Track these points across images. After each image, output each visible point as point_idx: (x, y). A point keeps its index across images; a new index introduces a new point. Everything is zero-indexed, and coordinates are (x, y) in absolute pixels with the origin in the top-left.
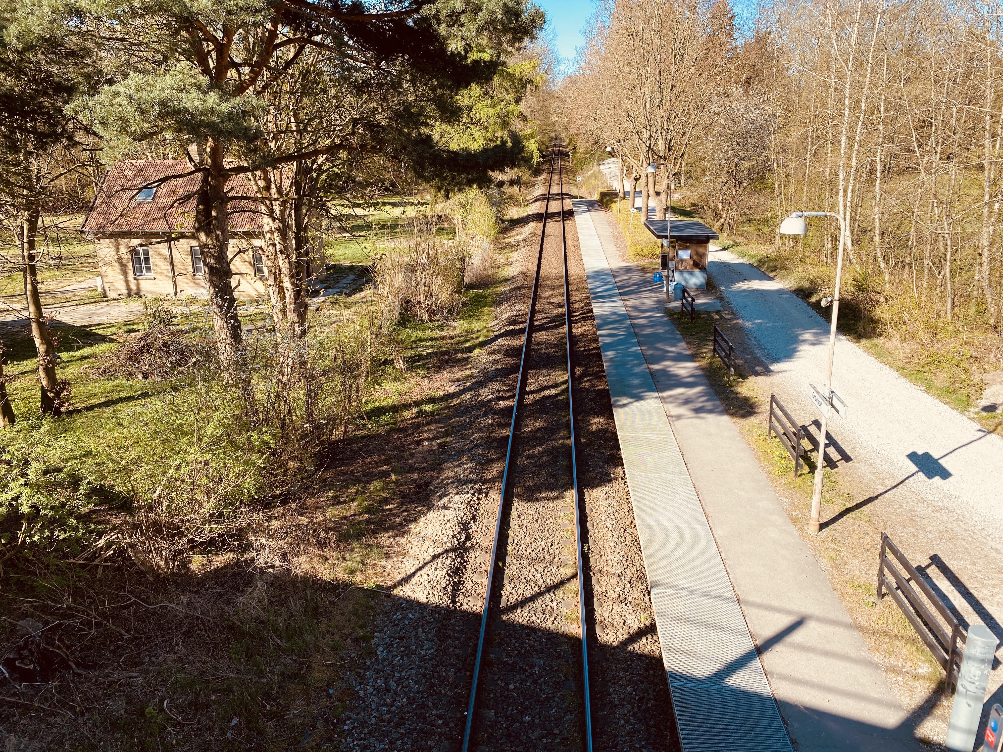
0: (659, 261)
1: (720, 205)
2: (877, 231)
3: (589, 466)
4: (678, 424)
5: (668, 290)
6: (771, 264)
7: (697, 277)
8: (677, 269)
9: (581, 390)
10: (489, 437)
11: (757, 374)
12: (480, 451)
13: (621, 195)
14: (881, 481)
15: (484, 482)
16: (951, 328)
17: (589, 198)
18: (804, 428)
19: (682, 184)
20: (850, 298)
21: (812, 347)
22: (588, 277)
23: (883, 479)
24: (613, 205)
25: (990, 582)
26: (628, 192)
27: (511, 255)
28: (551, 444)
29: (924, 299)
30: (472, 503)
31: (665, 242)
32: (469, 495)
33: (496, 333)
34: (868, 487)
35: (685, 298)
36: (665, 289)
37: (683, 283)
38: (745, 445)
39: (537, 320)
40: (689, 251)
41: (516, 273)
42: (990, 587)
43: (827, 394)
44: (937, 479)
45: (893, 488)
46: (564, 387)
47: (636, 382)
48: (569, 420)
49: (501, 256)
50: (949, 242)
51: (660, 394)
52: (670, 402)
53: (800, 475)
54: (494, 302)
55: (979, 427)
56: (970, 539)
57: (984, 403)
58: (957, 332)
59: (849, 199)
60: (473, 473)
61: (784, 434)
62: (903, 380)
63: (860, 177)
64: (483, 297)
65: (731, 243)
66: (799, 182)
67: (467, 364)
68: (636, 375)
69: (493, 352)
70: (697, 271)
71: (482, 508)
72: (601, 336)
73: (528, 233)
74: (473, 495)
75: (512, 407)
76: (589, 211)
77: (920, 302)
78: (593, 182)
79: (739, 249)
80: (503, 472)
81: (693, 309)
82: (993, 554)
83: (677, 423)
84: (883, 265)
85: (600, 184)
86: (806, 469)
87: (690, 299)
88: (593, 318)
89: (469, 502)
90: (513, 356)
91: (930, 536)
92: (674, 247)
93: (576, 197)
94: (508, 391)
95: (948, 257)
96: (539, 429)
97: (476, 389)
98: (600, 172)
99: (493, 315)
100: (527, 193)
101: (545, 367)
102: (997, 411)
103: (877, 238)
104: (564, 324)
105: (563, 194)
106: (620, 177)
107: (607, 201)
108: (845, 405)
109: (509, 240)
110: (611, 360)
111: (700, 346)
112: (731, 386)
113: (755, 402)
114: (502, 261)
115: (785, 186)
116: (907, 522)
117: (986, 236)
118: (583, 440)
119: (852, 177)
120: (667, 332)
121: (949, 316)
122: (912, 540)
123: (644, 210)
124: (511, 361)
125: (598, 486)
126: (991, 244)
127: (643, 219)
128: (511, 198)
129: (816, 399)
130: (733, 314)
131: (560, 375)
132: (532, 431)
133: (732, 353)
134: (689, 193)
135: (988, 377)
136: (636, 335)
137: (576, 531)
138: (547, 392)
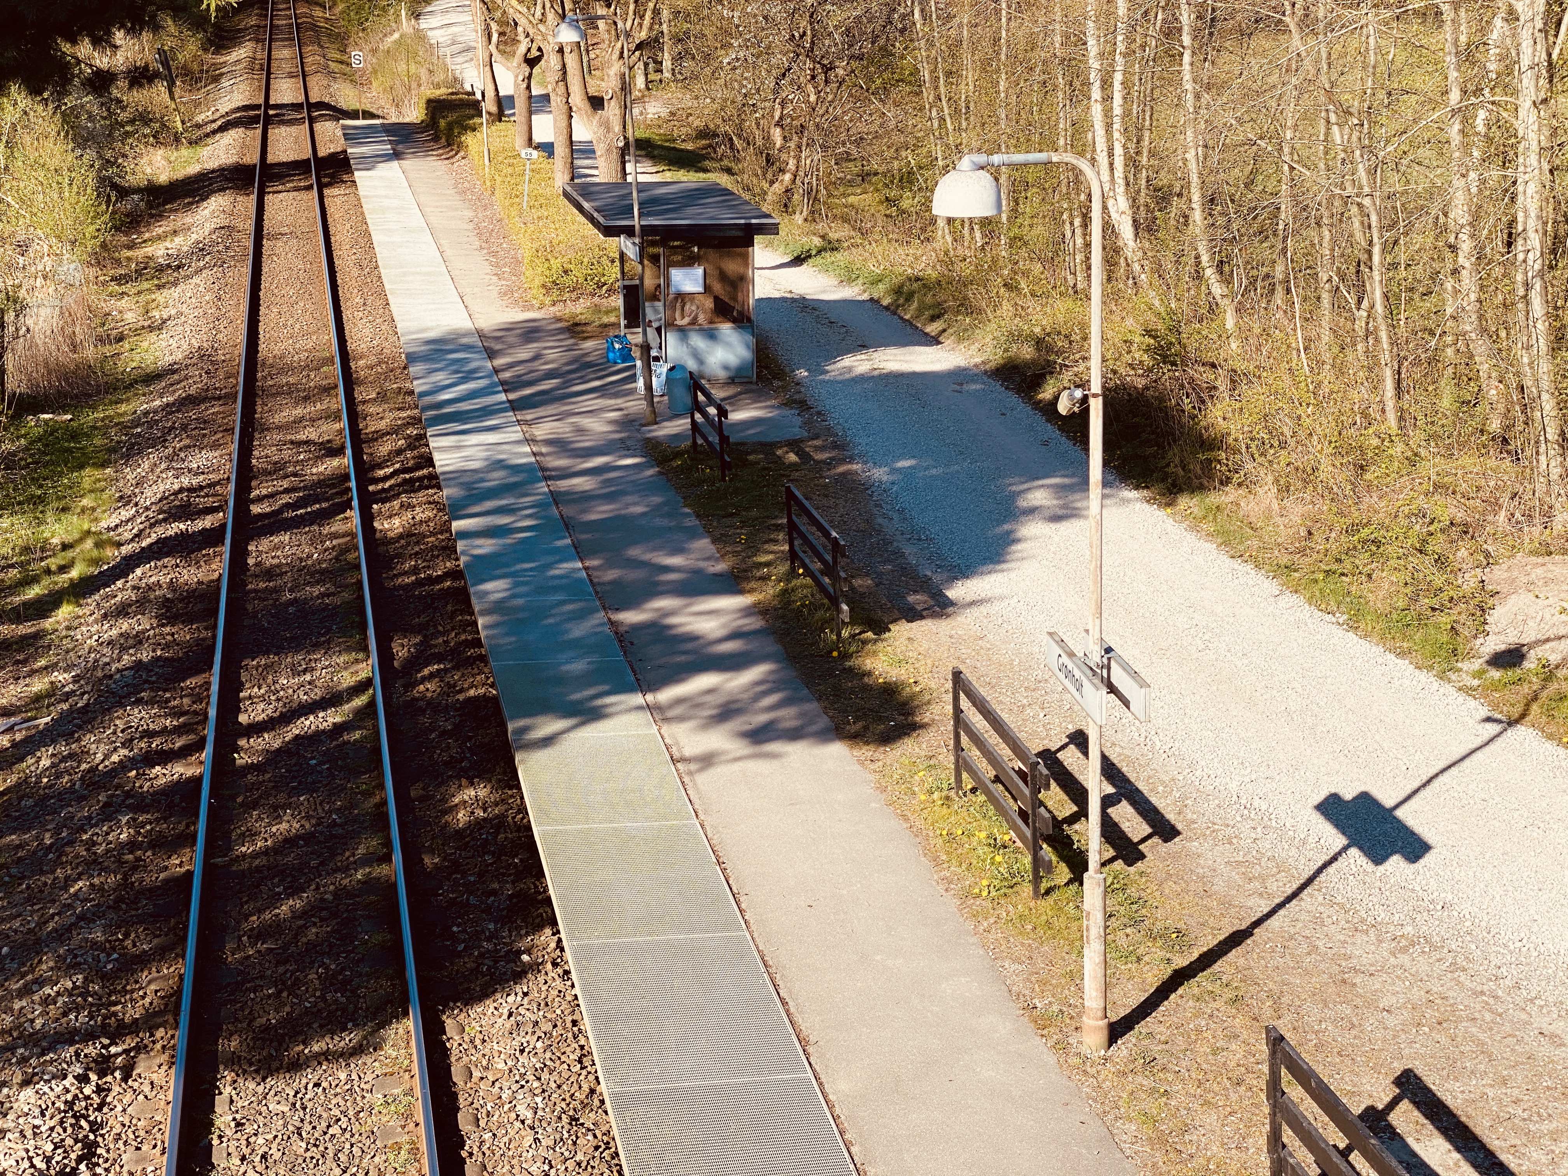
0: (618, 301)
1: (777, 134)
2: (1196, 197)
3: (453, 937)
4: (707, 781)
5: (649, 387)
6: (929, 299)
7: (728, 345)
8: (670, 325)
9: (415, 707)
10: (125, 884)
11: (913, 615)
12: (98, 935)
13: (488, 105)
14: (1256, 884)
15: (117, 1032)
16: (1400, 448)
17: (393, 118)
18: (1048, 756)
19: (667, 75)
20: (1140, 383)
21: (1054, 526)
22: (412, 358)
23: (1263, 879)
24: (469, 139)
25: (1546, 1127)
26: (511, 98)
27: (160, 297)
28: (330, 884)
29: (1327, 374)
30: (79, 1106)
31: (629, 247)
32: (69, 1081)
33: (126, 550)
34: (1225, 903)
35: (699, 407)
36: (641, 383)
37: (691, 365)
38: (896, 824)
39: (260, 499)
40: (700, 271)
41: (179, 356)
42: (1546, 1141)
43: (1096, 657)
44: (1396, 862)
45: (1289, 899)
46: (359, 702)
47: (578, 666)
48: (384, 803)
49: (124, 303)
50: (1374, 218)
51: (650, 697)
52: (681, 719)
53: (1048, 892)
54: (112, 450)
55: (1484, 712)
56: (1488, 1016)
57: (1493, 644)
58: (1413, 460)
59: (1117, 111)
60: (78, 1009)
61: (997, 779)
62: (1290, 600)
63: (1143, 47)
64: (75, 436)
65: (817, 241)
66: (985, 65)
67: (35, 657)
68: (576, 644)
69: (122, 611)
70: (726, 328)
71: (114, 1120)
72: (464, 535)
73: (209, 227)
74: (83, 1079)
75: (197, 781)
76: (397, 155)
77: (1319, 385)
78: (402, 67)
79: (839, 257)
80: (178, 993)
81: (724, 439)
82: (1545, 1049)
83: (702, 779)
84: (1218, 290)
85: (423, 73)
86: (1063, 873)
87: (712, 411)
88: (434, 481)
89: (70, 1104)
90: (188, 619)
91: (1392, 1021)
92: (655, 259)
93: (354, 115)
94: (178, 731)
95: (1376, 259)
96: (289, 842)
97: (69, 736)
98: (420, 36)
99: (112, 492)
100: (197, 104)
101: (296, 644)
102: (1526, 664)
103: (1197, 216)
104: (348, 505)
105: (313, 106)
106: (481, 54)
107: (450, 127)
108: (1143, 684)
109: (149, 250)
110: (498, 607)
111: (753, 548)
112: (846, 656)
113: (913, 697)
114: (130, 317)
115: (949, 74)
116: (1332, 989)
117: (1460, 198)
118: (430, 861)
119: (1121, 47)
120: (655, 510)
121: (1392, 417)
122: (1348, 1038)
123: (561, 151)
124: (184, 634)
125: (485, 994)
126: (1476, 218)
127: (561, 179)
128: (144, 118)
129: (1069, 674)
130: (835, 446)
131: (347, 666)
132: (266, 852)
133: (843, 562)
134: (688, 101)
135: (1496, 576)
136: (568, 525)
137: (423, 1147)
138: (309, 724)
